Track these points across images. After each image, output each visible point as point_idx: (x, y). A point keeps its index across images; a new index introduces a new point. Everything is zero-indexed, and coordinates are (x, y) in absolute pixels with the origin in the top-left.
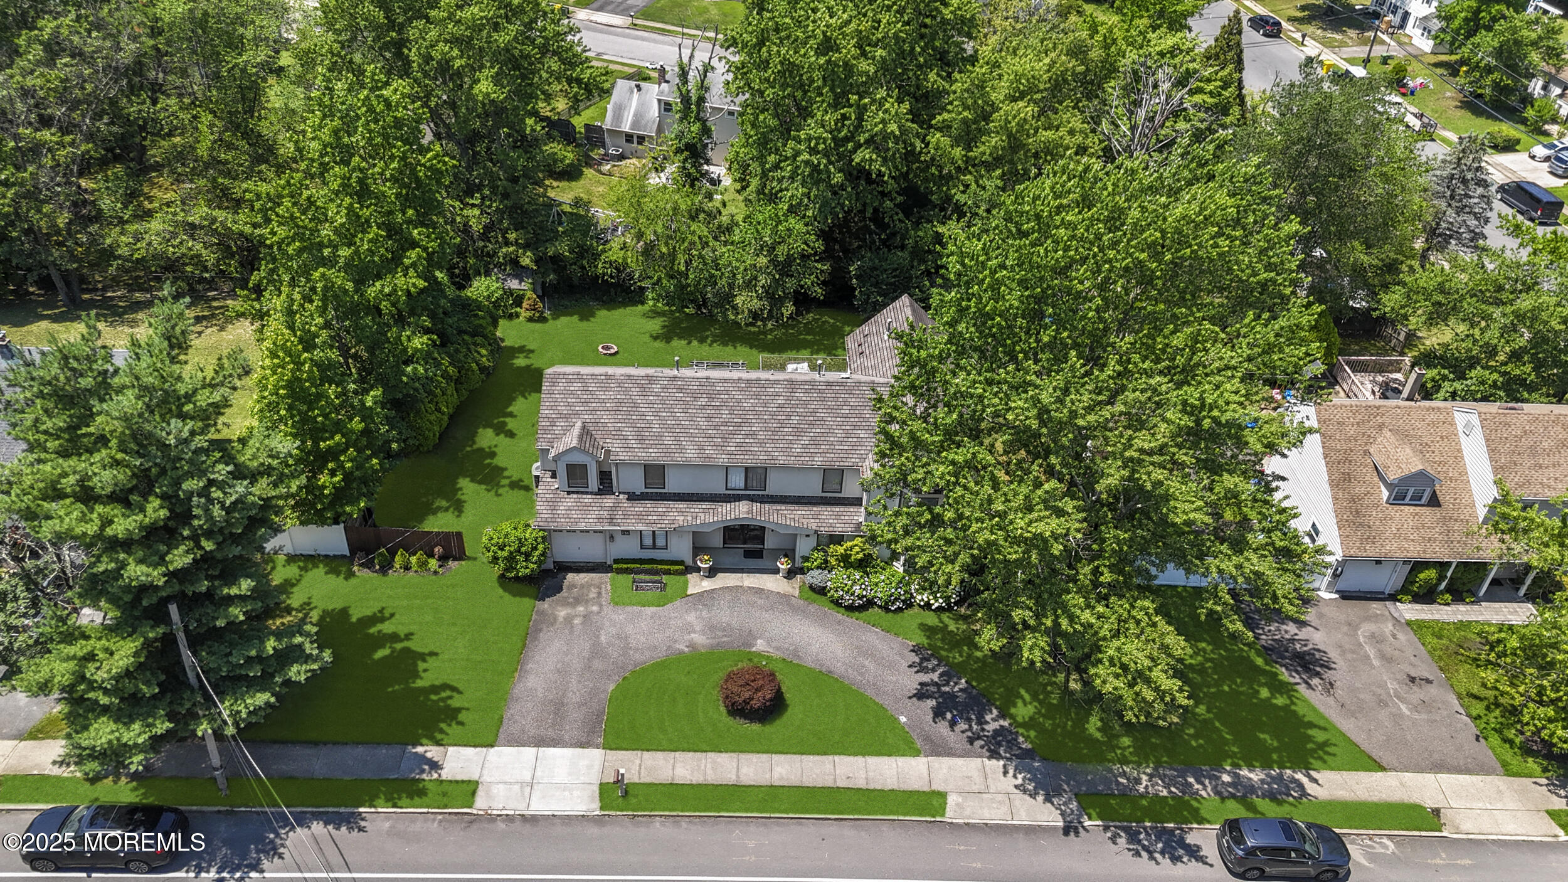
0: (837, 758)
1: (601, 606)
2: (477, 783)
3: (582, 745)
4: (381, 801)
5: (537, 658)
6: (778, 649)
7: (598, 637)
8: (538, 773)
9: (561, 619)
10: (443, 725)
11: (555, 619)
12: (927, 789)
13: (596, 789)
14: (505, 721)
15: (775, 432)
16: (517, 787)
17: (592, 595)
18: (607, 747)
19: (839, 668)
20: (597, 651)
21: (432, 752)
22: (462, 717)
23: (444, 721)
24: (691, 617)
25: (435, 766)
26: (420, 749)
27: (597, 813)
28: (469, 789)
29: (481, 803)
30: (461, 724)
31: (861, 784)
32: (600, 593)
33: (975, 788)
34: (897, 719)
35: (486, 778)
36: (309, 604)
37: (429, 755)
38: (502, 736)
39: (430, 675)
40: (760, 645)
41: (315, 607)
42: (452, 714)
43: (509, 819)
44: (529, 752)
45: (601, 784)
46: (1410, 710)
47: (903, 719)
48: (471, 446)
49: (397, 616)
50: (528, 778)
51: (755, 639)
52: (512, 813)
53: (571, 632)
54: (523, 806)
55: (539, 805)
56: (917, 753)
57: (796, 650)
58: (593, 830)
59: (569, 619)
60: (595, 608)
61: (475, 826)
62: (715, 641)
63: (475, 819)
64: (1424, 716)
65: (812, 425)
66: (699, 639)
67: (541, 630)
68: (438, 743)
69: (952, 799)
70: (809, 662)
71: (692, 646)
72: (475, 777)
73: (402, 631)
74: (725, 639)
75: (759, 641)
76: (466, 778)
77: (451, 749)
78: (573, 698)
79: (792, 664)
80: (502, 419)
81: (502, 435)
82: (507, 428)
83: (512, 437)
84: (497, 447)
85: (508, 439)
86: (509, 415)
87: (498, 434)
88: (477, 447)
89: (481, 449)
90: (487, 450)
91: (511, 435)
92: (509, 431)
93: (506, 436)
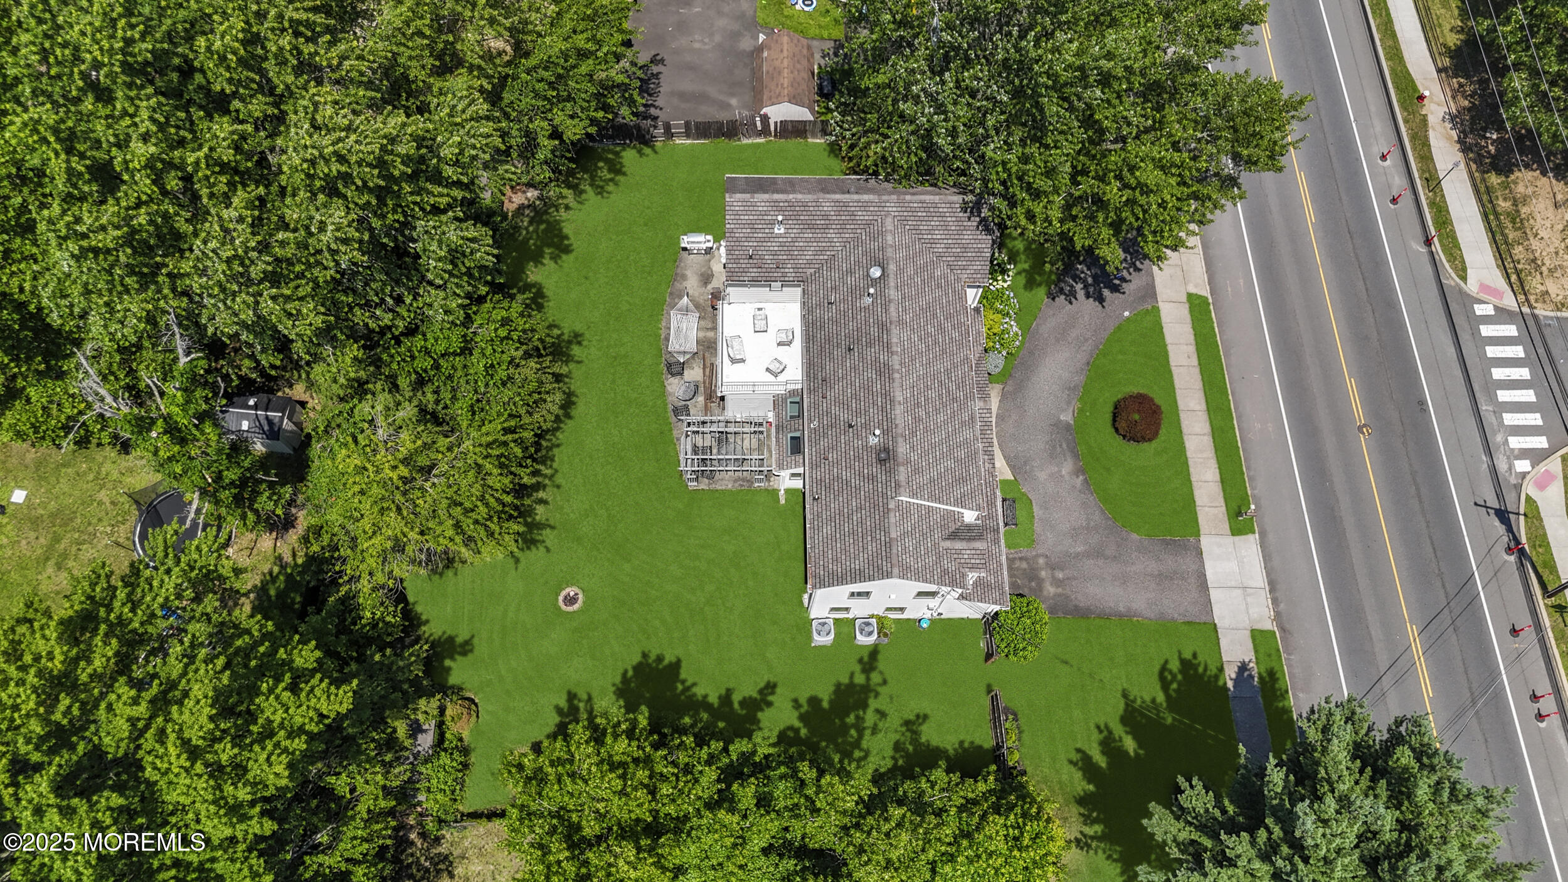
1: (1038, 556)
2: (1252, 631)
3: (1200, 553)
4: (1286, 703)
5: (1112, 604)
6: (1069, 403)
7: (1077, 554)
8: (1233, 584)
9: (1060, 590)
10: (1201, 670)
11: (1060, 595)
12: (1187, 306)
13: (1237, 538)
14: (1186, 619)
15: (944, 352)
16: (1249, 599)
17: (1024, 565)
18: (1197, 534)
19: (1082, 357)
20: (1096, 553)
21: (1231, 672)
22: (1187, 655)
23: (1196, 670)
24: (1042, 476)
25: (1243, 667)
26: (1230, 684)
27: (1257, 535)
28: (1259, 637)
29: (1268, 625)
30: (1195, 655)
31: (1192, 349)
32: (1021, 559)
33: (1180, 273)
34: (1128, 318)
35: (1247, 624)
36: (1078, 841)
37: (1234, 676)
38: (1203, 619)
39: (1149, 691)
40: (1067, 417)
41: (1081, 832)
42: (1187, 665)
43: (1275, 601)
44: (1214, 594)
45: (1233, 534)
47: (1127, 314)
48: (797, 731)
49: (1079, 746)
50: (1239, 591)
52: (1270, 601)
53: (1075, 578)
54: (1262, 592)
55: (1259, 579)
56: (1156, 310)
57: (1069, 389)
58: (1271, 537)
59: (1057, 583)
60: (1041, 561)
61: (1287, 626)
62: (1068, 455)
63: (1283, 629)
65: (934, 316)
66: (1067, 467)
67: (1076, 606)
68: (1221, 669)
69: (1192, 290)
70: (1080, 379)
71: (1076, 473)
72: (1248, 633)
73: (1096, 736)
74: (1064, 446)
75: (1062, 418)
76: (1250, 641)
77: (1224, 658)
78: (1153, 566)
79: (1084, 392)
80: (736, 706)
81: (770, 698)
82: (755, 695)
83: (775, 686)
84: (796, 701)
85: (778, 690)
86: (726, 699)
87: (769, 704)
88: (797, 724)
89: (802, 718)
90: (803, 710)
91: (770, 688)
92: (761, 692)
93: (773, 693)
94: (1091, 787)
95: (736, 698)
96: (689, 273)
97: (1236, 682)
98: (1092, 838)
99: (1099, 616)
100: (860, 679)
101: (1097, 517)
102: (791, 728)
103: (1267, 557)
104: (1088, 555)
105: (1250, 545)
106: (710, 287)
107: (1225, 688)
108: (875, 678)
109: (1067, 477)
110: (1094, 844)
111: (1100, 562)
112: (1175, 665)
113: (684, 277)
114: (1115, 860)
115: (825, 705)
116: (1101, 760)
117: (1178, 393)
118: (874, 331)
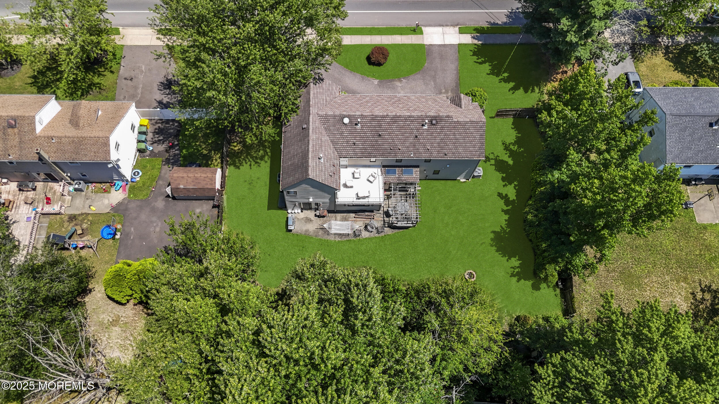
0: (350, 44)
2: (460, 33)
3: (431, 45)
4: (485, 28)
5: (454, 75)
6: (369, 80)
7: (435, 84)
8: (442, 37)
9: (450, 91)
10: (476, 50)
11: (451, 91)
13: (424, 33)
14: (457, 53)
16: (447, 33)
18: (423, 45)
19: (348, 74)
20: (434, 78)
21: (476, 42)
22: (472, 53)
24: (402, 93)
25: (473, 38)
26: (480, 42)
28: (462, 31)
29: (457, 29)
30: (471, 51)
35: (457, 35)
38: (457, 47)
39: (487, 67)
40: (376, 82)
42: (475, 54)
43: (447, 26)
44: (447, 42)
45: (423, 34)
46: (142, 67)
48: (515, 186)
49: (507, 90)
50: (445, 35)
51: (378, 84)
53: (444, 86)
54: (444, 29)
55: (440, 29)
57: (363, 80)
61: (456, 23)
62: (393, 83)
63: (457, 25)
64: (138, 65)
66: (398, 84)
68: (475, 44)
70: (358, 76)
71: (400, 81)
72: (461, 35)
73: (504, 84)
74: (389, 84)
75: (376, 83)
76: (463, 35)
77: (471, 43)
78: (438, 60)
79: (364, 75)
80: (509, 208)
81: (504, 195)
82: (503, 201)
83: (499, 193)
84: (504, 186)
85: (501, 192)
86: (506, 212)
87: (506, 195)
88: (513, 185)
89: (510, 184)
90: (507, 184)
91: (500, 195)
92: (502, 199)
93: (502, 194)
94: (521, 88)
95: (505, 208)
96: (304, 229)
97: (479, 40)
98: (539, 90)
99: (459, 80)
100: (493, 162)
101: (418, 76)
102: (515, 188)
103: (430, 26)
104: (435, 81)
105: (426, 30)
106: (312, 219)
107: (482, 44)
108: (491, 156)
109: (403, 84)
110: (541, 90)
111: (437, 77)
112: (475, 58)
113: (307, 231)
114: (546, 84)
115: (504, 175)
116: (512, 84)
117: (363, 43)
118: (374, 123)
